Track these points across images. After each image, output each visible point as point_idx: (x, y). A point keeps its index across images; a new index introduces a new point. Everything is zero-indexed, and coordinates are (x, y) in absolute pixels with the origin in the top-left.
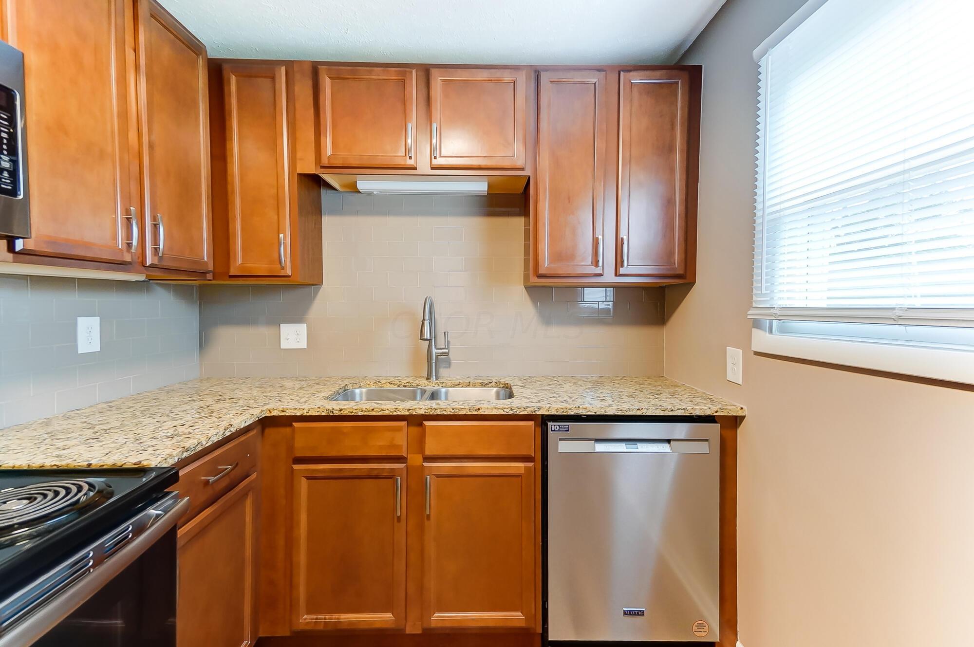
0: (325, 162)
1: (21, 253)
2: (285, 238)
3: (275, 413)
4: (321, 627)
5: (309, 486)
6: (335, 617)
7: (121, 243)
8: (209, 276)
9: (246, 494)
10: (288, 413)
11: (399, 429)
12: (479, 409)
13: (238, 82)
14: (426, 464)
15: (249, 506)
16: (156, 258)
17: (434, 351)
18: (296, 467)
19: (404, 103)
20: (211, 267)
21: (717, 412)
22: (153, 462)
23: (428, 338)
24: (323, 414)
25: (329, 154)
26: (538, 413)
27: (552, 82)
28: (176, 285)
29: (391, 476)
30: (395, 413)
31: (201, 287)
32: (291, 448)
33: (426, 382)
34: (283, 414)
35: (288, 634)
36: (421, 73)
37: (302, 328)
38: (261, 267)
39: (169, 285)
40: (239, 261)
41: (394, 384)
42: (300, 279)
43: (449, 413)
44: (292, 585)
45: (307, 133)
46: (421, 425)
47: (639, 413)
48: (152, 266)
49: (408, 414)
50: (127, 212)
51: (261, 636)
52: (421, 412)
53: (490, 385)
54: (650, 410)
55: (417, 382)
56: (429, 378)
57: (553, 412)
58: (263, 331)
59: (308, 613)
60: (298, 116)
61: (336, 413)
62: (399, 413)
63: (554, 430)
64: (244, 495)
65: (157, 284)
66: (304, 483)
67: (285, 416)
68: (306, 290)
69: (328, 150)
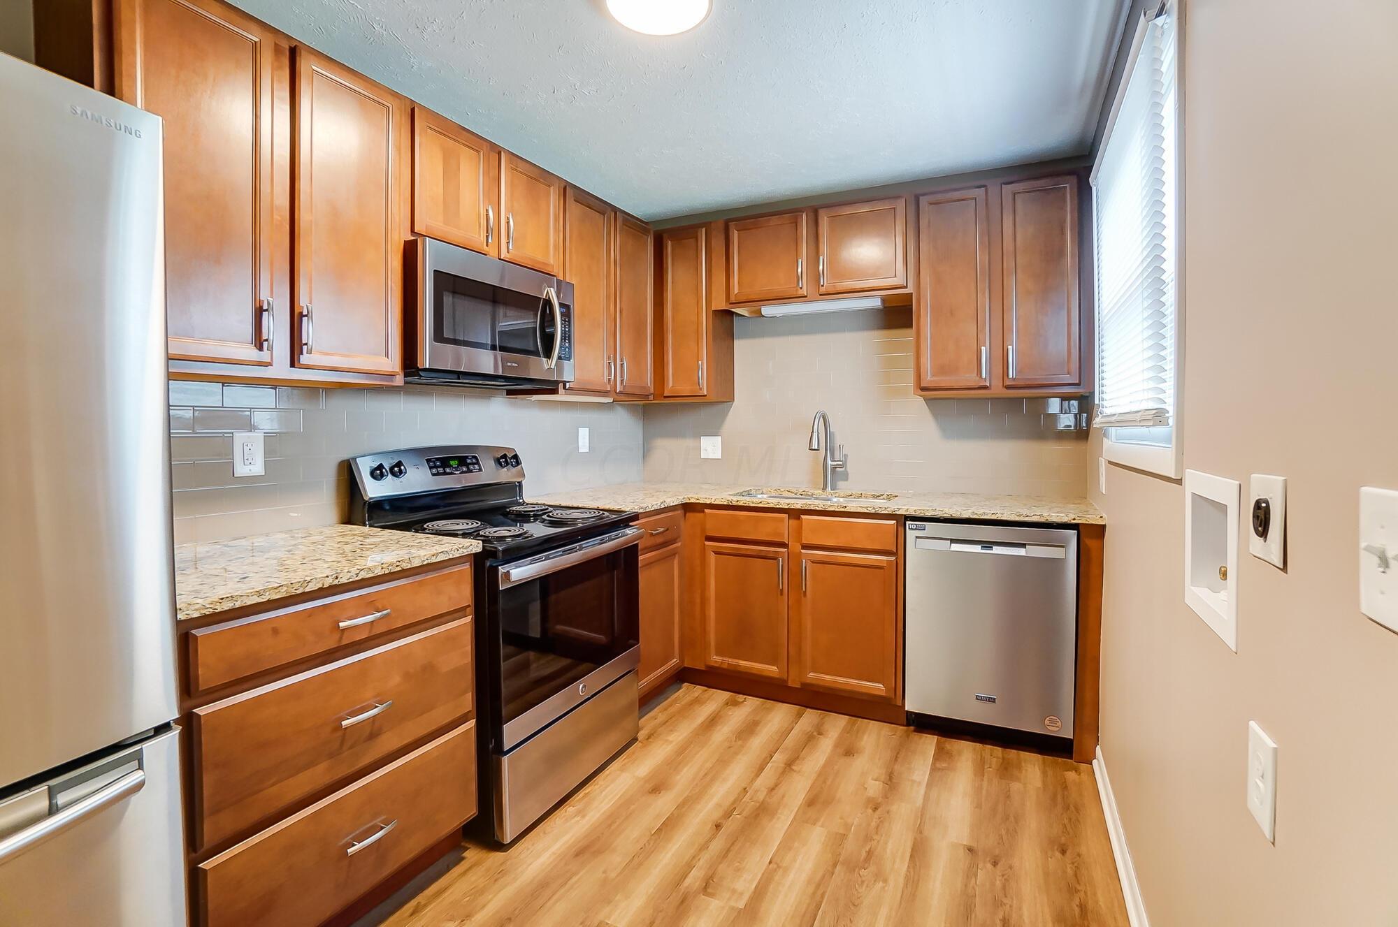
0: (733, 299)
1: (568, 389)
2: (703, 364)
3: (692, 501)
4: (725, 666)
5: (717, 560)
6: (735, 662)
7: (606, 380)
8: (651, 397)
9: (674, 554)
10: (701, 501)
11: (782, 520)
12: (846, 507)
13: (672, 246)
14: (803, 551)
15: (676, 562)
16: (622, 387)
17: (830, 462)
18: (707, 543)
19: (796, 242)
20: (652, 391)
21: (1074, 519)
22: (627, 510)
23: (816, 448)
24: (725, 503)
25: (736, 292)
26: (897, 513)
27: (931, 204)
28: (628, 405)
29: (774, 558)
30: (777, 506)
31: (644, 406)
32: (703, 530)
33: (821, 492)
34: (698, 501)
35: (703, 668)
36: (811, 215)
37: (717, 440)
38: (685, 389)
39: (625, 404)
40: (671, 385)
41: (791, 492)
42: (712, 398)
43: (821, 509)
44: (704, 631)
45: (720, 278)
46: (799, 518)
47: (994, 517)
48: (620, 393)
49: (787, 507)
50: (609, 359)
51: (686, 666)
52: (798, 507)
53: (882, 497)
54: (1005, 515)
55: (812, 491)
56: (824, 488)
57: (912, 513)
58: (688, 442)
59: (716, 655)
60: (713, 264)
61: (734, 503)
62: (781, 506)
63: (912, 529)
64: (673, 554)
65: (621, 405)
66: (712, 558)
67: (699, 503)
68: (720, 407)
69: (735, 289)
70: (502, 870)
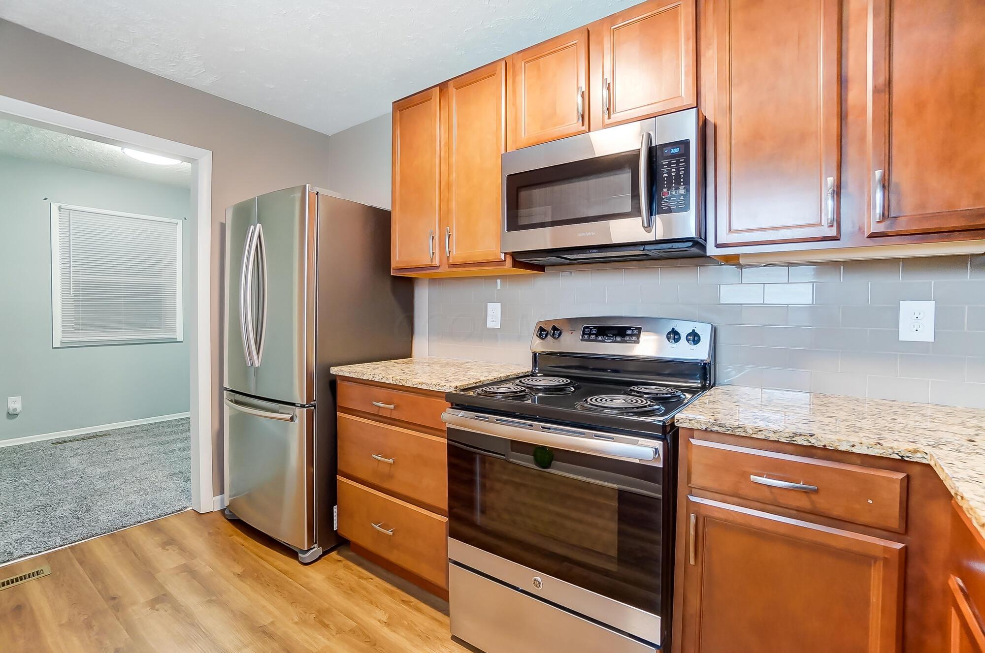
70: (429, 638)
